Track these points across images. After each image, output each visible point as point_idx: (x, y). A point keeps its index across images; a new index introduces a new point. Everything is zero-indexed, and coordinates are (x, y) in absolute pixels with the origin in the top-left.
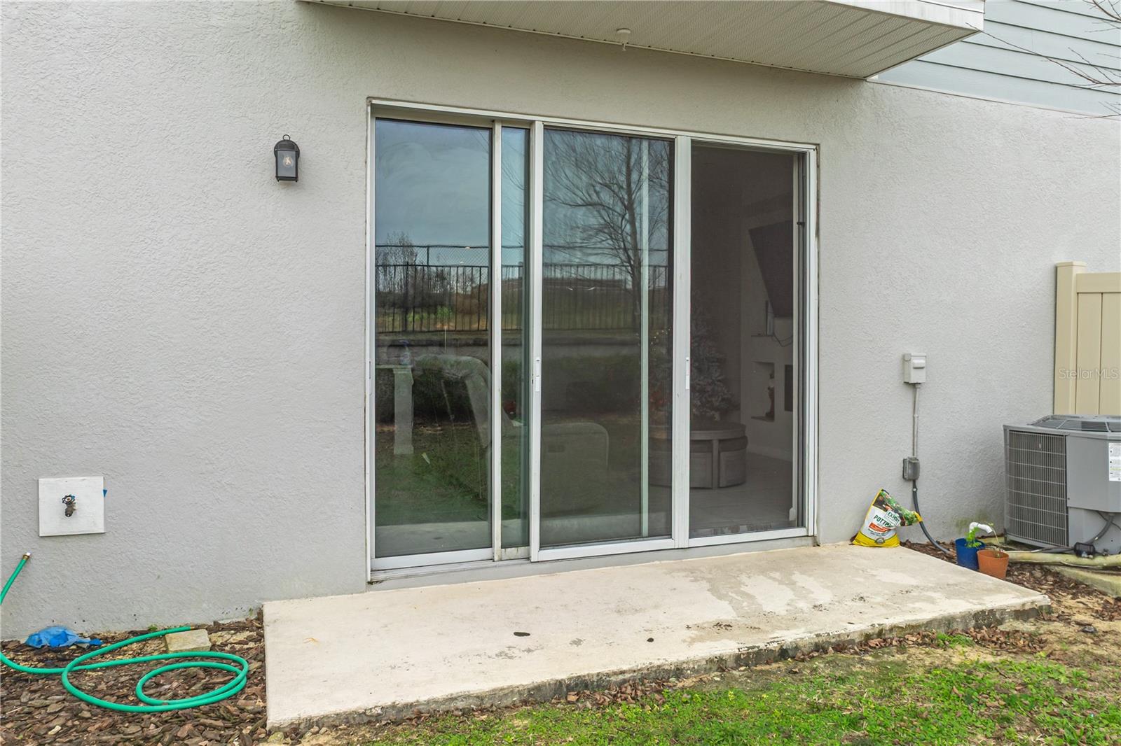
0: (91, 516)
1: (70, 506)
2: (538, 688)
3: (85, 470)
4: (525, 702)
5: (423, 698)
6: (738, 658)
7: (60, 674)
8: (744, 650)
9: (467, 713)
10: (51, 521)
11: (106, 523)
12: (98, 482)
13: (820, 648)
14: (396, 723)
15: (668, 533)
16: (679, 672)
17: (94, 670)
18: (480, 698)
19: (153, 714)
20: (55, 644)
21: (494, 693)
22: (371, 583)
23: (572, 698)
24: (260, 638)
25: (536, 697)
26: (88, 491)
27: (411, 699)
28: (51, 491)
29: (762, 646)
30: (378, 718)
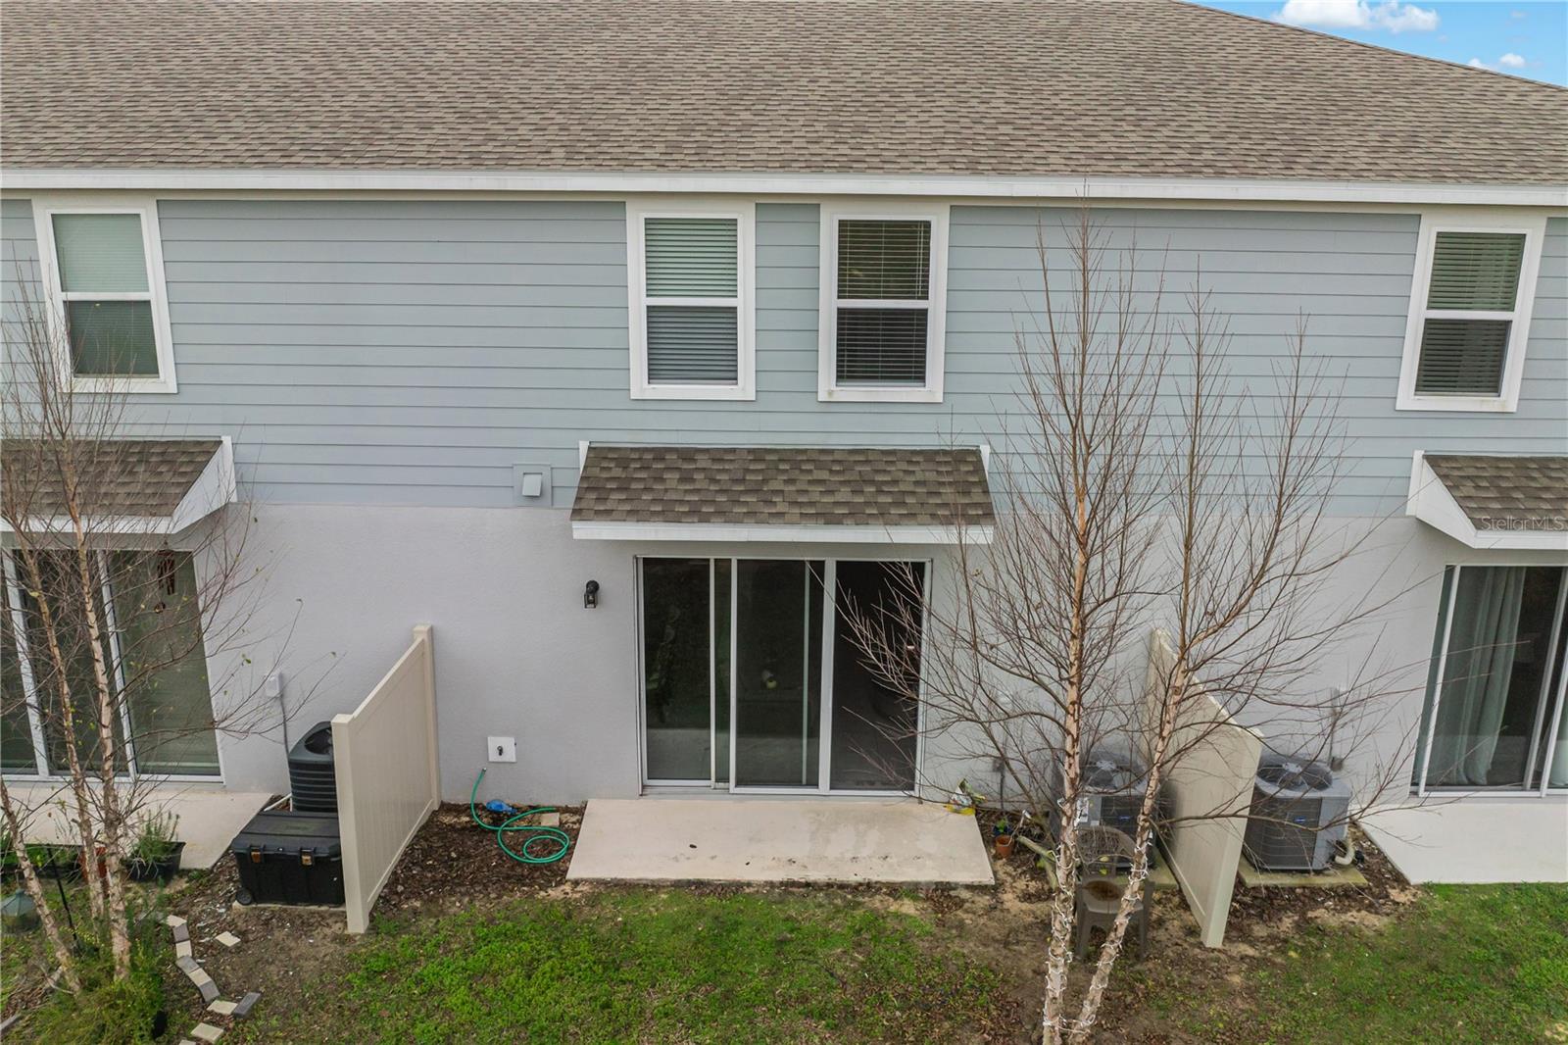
0: (510, 755)
1: (501, 751)
2: (679, 881)
3: (505, 733)
4: (672, 886)
5: (628, 877)
6: (782, 883)
7: (497, 831)
8: (786, 880)
9: (646, 886)
10: (493, 756)
11: (517, 758)
12: (512, 740)
13: (829, 885)
14: (616, 886)
15: (816, 785)
16: (749, 885)
17: (511, 831)
18: (652, 881)
19: (527, 863)
20: (496, 809)
21: (659, 880)
22: (641, 795)
23: (693, 888)
24: (580, 822)
25: (678, 885)
26: (508, 743)
27: (623, 877)
28: (493, 743)
29: (796, 879)
30: (609, 882)
